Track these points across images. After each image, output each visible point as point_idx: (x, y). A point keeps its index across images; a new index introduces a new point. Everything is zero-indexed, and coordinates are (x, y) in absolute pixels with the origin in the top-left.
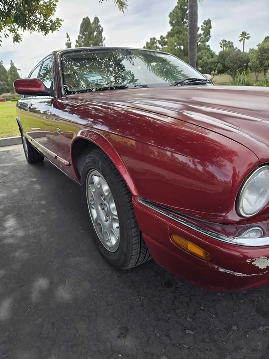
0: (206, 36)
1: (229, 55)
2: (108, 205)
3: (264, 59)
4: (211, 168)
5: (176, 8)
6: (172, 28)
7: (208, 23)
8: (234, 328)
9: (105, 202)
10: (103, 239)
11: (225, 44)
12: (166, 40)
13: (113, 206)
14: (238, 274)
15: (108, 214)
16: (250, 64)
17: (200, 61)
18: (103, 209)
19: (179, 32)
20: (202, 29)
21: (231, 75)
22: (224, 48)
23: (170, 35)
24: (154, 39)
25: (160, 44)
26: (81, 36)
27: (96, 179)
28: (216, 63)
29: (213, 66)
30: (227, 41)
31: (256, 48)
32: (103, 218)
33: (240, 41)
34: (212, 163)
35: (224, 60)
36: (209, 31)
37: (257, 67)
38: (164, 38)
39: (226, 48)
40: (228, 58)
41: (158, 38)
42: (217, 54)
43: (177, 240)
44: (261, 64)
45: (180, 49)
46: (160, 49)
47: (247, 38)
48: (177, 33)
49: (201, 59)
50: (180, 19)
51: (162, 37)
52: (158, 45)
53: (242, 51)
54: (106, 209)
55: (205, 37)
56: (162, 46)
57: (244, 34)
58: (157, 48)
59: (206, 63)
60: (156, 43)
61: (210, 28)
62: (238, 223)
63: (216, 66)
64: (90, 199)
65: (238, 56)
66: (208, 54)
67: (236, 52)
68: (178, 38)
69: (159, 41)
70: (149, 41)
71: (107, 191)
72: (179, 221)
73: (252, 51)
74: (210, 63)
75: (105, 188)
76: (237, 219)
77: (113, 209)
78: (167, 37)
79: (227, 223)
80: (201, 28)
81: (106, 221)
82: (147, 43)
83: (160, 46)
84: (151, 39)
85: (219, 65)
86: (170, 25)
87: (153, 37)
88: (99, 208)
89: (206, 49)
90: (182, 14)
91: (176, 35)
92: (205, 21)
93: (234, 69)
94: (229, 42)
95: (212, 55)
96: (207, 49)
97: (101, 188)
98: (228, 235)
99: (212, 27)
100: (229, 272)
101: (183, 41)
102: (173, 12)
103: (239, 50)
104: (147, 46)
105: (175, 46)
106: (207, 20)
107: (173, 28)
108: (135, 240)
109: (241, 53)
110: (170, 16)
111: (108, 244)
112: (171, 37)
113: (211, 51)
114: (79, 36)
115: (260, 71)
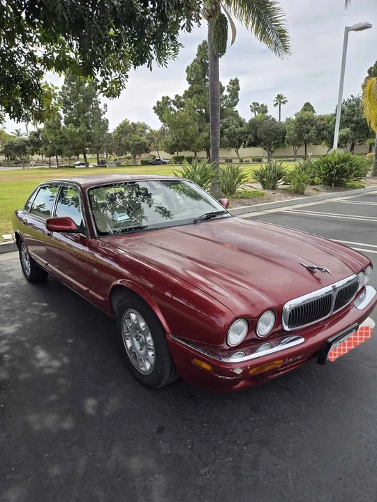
0: (233, 98)
1: (261, 124)
2: (143, 337)
3: (303, 131)
4: (213, 318)
5: (194, 61)
6: (190, 85)
7: (235, 83)
8: (235, 420)
9: (140, 335)
10: (138, 365)
11: (256, 107)
12: (183, 100)
13: (149, 338)
14: (228, 378)
15: (143, 344)
16: (287, 137)
17: (227, 130)
18: (138, 340)
19: (200, 92)
20: (228, 90)
21: (265, 149)
22: (257, 112)
23: (188, 94)
24: (168, 98)
25: (175, 105)
26: (66, 86)
27: (133, 316)
28: (246, 133)
29: (243, 137)
30: (260, 104)
31: (294, 118)
32: (138, 347)
33: (275, 105)
34: (214, 316)
35: (256, 130)
36: (237, 94)
37: (295, 141)
38: (180, 98)
39: (259, 113)
40: (261, 129)
41: (172, 97)
42: (247, 121)
43: (196, 361)
44: (300, 136)
45: (200, 112)
46: (175, 111)
47: (284, 103)
48: (196, 93)
49: (228, 127)
50: (201, 76)
51: (177, 96)
52: (173, 106)
53: (277, 120)
54: (141, 341)
55: (232, 100)
56: (178, 108)
57: (279, 97)
58: (171, 109)
59: (234, 133)
60: (169, 103)
61: (238, 89)
62: (229, 350)
63: (247, 137)
64: (125, 331)
65: (273, 127)
66: (235, 122)
67: (270, 121)
68: (198, 99)
69: (173, 101)
70: (161, 100)
71: (143, 327)
72: (198, 350)
73: (288, 120)
74: (239, 133)
75: (142, 324)
76: (228, 348)
77: (149, 341)
78: (184, 97)
79: (223, 350)
80: (226, 88)
81: (141, 350)
82: (158, 102)
83: (175, 108)
84: (163, 98)
85: (250, 136)
86: (187, 82)
87: (165, 96)
88: (135, 339)
89: (233, 115)
90: (203, 70)
91: (195, 95)
92: (231, 80)
93: (268, 142)
94: (263, 105)
95: (241, 123)
96: (236, 115)
97: (138, 323)
98: (224, 357)
99: (240, 88)
100: (223, 377)
101: (205, 103)
102: (192, 66)
103: (273, 119)
104: (158, 105)
105: (195, 109)
106: (234, 79)
107: (192, 86)
108: (167, 364)
109: (276, 122)
110: (187, 71)
111: (143, 369)
112: (189, 97)
113: (241, 118)
114: (63, 86)
115: (299, 146)
